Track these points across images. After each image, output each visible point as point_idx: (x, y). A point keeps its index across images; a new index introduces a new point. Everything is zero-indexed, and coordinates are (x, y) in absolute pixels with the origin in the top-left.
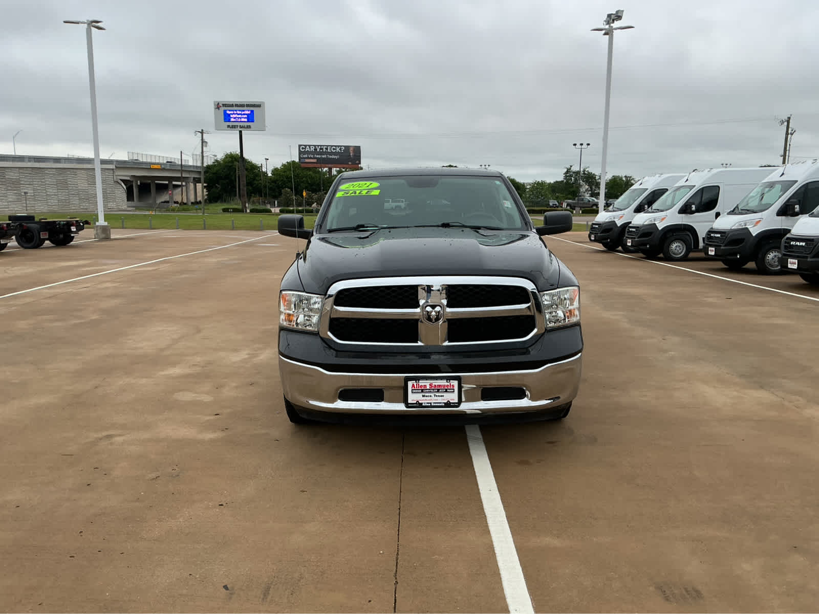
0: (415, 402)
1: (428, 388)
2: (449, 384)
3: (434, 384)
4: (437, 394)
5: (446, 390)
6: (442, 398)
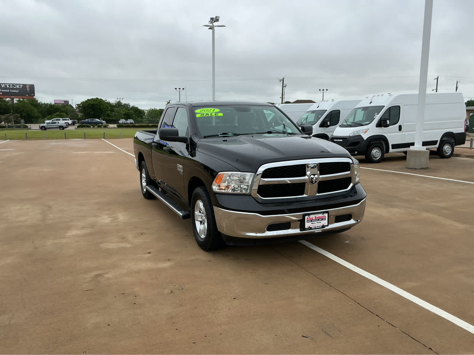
0: (308, 227)
1: (314, 219)
2: (323, 216)
3: (317, 216)
4: (318, 222)
5: (322, 219)
6: (320, 223)
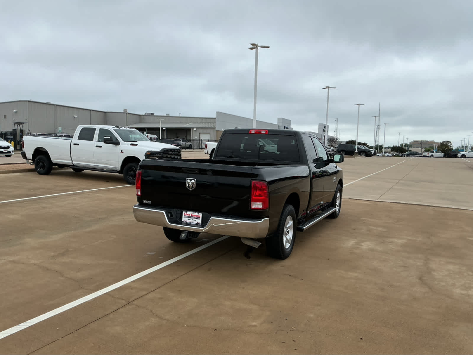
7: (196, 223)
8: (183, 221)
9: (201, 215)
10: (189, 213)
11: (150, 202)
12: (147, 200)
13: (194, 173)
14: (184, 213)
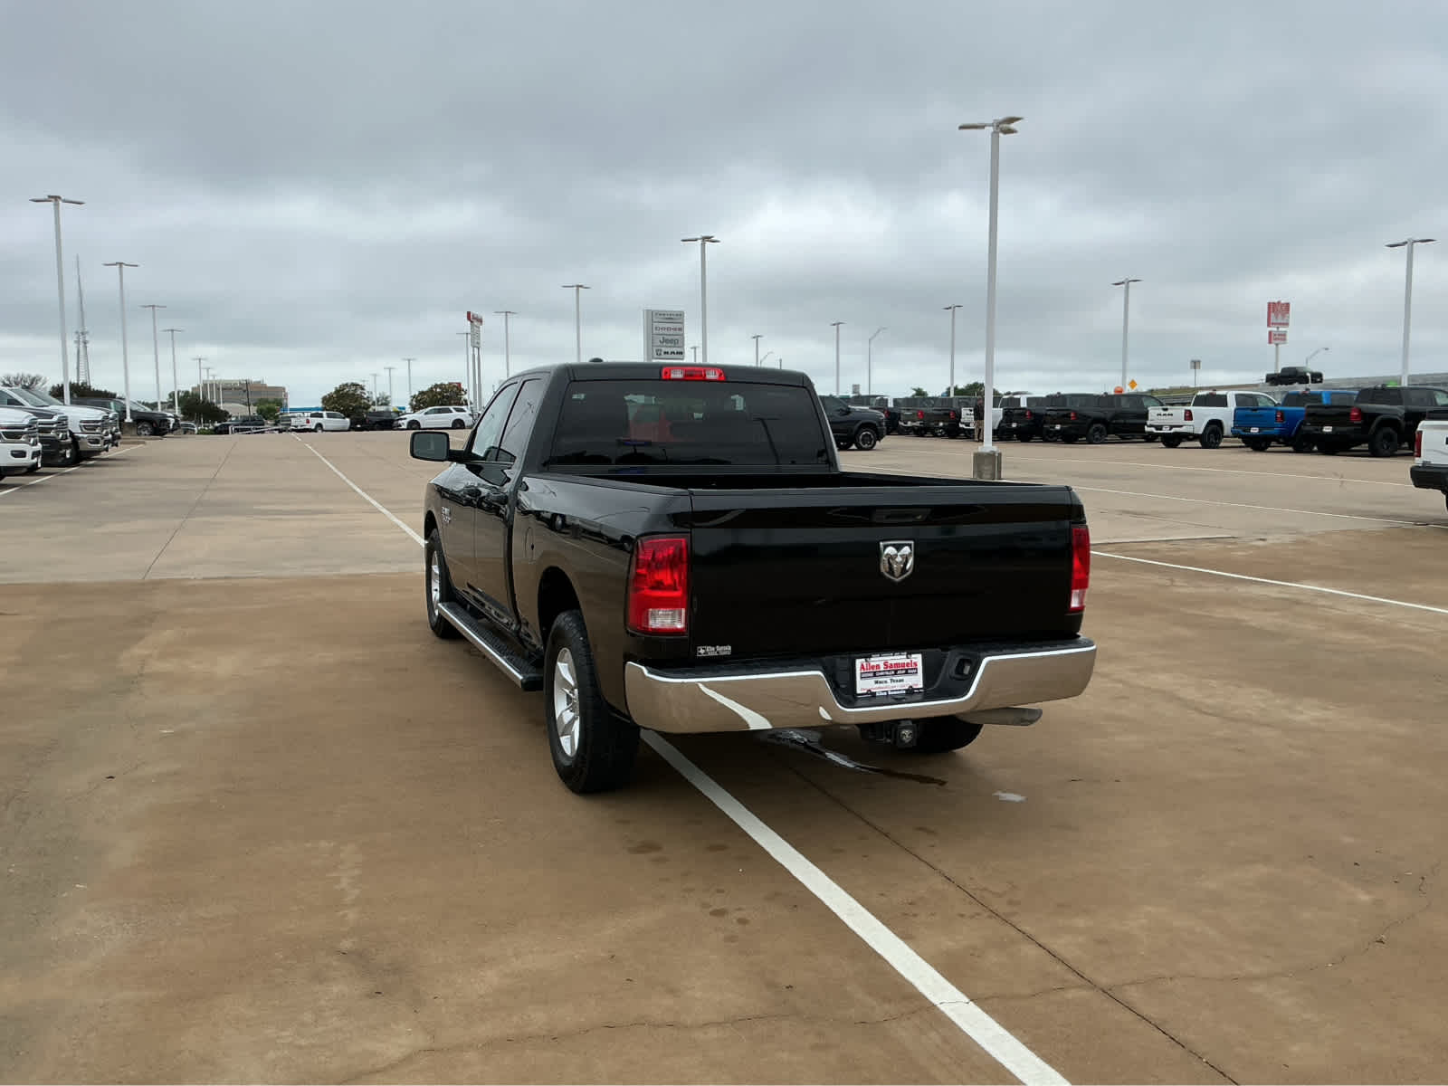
7: (907, 688)
8: (859, 691)
9: (917, 658)
10: (878, 661)
11: (726, 650)
12: (714, 646)
13: (911, 520)
14: (859, 662)
